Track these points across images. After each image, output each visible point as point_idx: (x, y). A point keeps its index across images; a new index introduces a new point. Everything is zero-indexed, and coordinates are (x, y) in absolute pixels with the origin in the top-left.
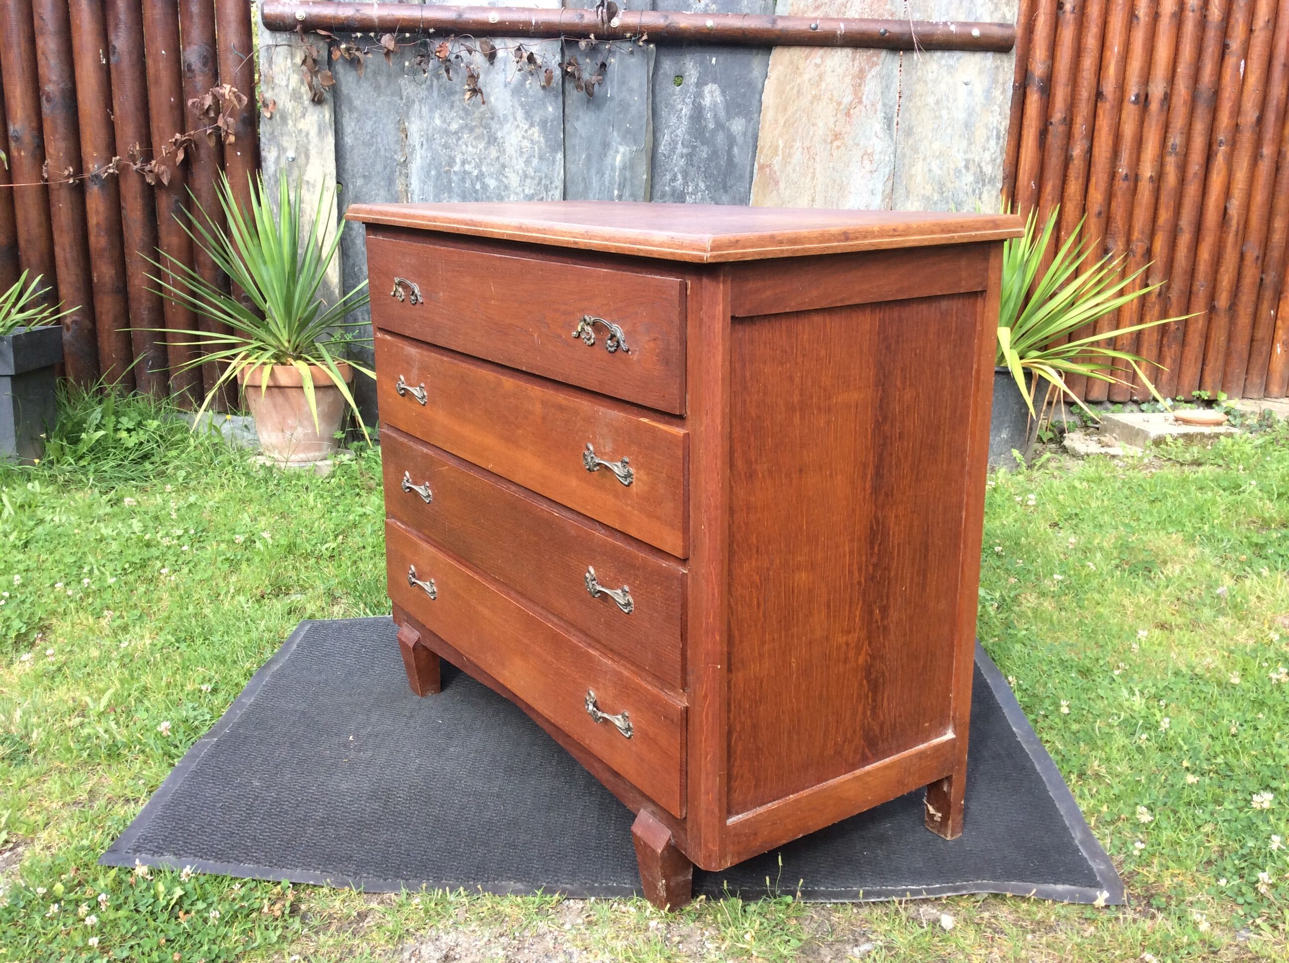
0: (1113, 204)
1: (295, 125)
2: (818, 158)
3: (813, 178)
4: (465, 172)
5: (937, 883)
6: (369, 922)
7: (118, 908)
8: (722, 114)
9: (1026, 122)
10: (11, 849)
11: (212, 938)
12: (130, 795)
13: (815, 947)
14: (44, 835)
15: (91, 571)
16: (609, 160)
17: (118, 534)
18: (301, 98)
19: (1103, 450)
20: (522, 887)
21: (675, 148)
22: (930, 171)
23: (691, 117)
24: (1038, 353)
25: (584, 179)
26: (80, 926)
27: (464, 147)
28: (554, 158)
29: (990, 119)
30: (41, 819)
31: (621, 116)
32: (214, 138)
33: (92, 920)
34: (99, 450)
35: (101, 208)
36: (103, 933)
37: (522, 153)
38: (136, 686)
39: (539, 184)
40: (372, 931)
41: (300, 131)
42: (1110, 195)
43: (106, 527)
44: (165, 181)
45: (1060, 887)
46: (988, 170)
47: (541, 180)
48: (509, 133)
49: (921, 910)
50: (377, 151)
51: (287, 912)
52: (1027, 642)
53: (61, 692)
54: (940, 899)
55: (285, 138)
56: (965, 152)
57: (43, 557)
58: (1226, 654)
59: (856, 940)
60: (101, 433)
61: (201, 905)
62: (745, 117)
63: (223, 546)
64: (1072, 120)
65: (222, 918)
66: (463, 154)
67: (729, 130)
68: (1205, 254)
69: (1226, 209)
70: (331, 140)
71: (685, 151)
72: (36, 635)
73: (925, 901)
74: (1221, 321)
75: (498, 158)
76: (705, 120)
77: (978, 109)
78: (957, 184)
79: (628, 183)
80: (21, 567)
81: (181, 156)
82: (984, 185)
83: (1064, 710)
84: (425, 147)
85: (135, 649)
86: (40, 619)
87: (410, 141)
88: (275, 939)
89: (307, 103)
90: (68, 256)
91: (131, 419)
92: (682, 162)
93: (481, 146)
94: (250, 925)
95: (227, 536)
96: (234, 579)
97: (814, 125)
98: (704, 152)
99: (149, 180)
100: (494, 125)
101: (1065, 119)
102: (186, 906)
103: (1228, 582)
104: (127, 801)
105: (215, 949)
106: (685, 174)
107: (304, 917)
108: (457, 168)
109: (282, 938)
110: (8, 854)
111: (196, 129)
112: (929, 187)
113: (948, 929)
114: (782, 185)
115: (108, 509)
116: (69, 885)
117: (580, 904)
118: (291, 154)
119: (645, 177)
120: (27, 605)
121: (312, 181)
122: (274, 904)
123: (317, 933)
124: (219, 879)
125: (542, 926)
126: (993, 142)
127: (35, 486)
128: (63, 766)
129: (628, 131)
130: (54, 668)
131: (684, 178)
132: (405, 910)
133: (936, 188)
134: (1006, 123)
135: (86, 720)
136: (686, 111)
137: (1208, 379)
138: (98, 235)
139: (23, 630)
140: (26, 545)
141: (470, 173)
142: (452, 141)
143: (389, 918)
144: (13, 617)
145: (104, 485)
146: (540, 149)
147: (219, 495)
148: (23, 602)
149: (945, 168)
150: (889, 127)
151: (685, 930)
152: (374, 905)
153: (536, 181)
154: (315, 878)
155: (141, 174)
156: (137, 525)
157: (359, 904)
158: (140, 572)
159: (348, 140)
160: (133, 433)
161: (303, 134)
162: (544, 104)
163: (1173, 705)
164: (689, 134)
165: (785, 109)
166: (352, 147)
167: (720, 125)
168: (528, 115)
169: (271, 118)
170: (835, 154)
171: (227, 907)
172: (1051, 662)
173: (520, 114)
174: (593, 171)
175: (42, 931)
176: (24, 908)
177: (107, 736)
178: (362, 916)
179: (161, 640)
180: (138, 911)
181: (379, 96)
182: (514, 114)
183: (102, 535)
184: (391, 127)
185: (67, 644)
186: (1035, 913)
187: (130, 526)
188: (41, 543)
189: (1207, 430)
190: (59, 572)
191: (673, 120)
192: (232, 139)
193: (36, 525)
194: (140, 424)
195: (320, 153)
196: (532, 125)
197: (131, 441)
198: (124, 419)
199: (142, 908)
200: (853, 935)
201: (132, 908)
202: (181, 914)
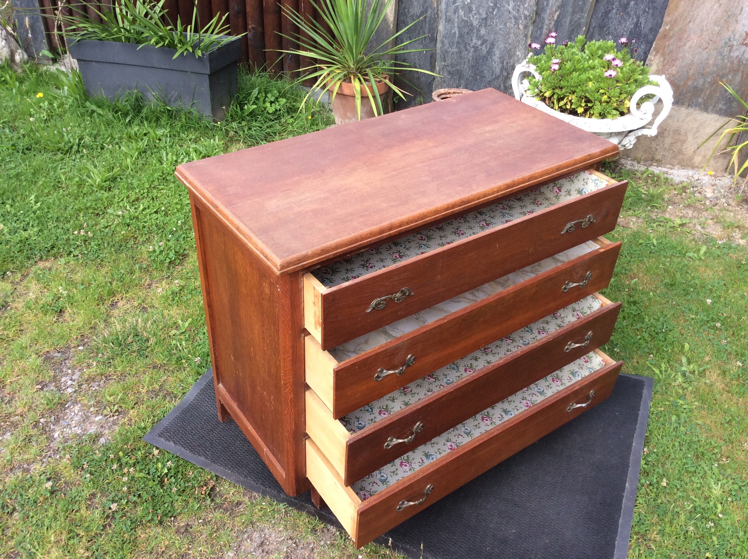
6: (241, 508)
7: (141, 471)
14: (131, 412)
30: (135, 399)
34: (253, 115)
36: (131, 484)
40: (239, 515)
51: (208, 492)
61: (173, 480)
83: (664, 484)
88: (197, 507)
91: (273, 95)
94: (189, 497)
102: (169, 477)
104: (172, 397)
105: (170, 508)
107: (215, 496)
109: (200, 508)
110: (115, 417)
116: (126, 451)
120: (181, 239)
123: (215, 509)
127: (215, 140)
130: (178, 289)
132: (257, 507)
135: (176, 333)
143: (249, 510)
148: (180, 236)
152: (246, 499)
154: (227, 475)
157: (242, 495)
160: (273, 104)
177: (180, 348)
178: (239, 504)
180: (149, 474)
194: (277, 100)
197: (271, 110)
198: (269, 95)
199: (151, 473)
201: (147, 472)
202: (166, 480)
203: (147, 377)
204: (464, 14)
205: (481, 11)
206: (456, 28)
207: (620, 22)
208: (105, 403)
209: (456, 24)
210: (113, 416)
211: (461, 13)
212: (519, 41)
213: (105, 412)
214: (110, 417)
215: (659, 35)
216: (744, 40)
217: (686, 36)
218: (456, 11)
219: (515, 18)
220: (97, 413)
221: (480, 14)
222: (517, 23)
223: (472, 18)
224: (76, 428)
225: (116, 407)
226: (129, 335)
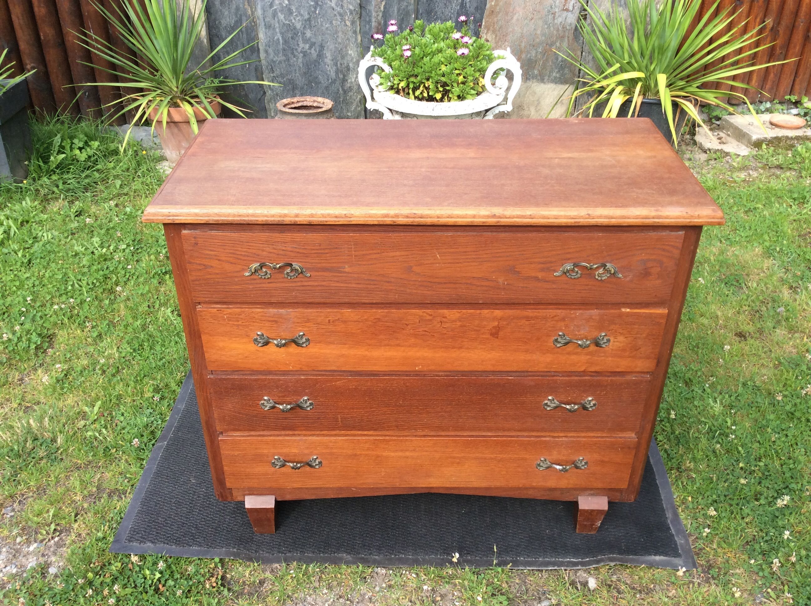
5: (587, 558)
6: (267, 586)
10: (58, 536)
13: (516, 604)
14: (76, 526)
17: (86, 249)
19: (719, 147)
20: (350, 559)
30: (72, 510)
33: (112, 599)
34: (63, 167)
38: (113, 393)
40: (268, 594)
43: (77, 241)
45: (658, 558)
49: (577, 576)
51: (220, 582)
53: (70, 400)
54: (589, 570)
57: (42, 273)
58: (776, 363)
59: (540, 598)
60: (62, 156)
61: (171, 583)
83: (673, 416)
86: (48, 329)
90: (21, 22)
91: (80, 140)
102: (163, 582)
103: (786, 294)
104: (120, 495)
107: (229, 583)
110: (56, 539)
113: (592, 590)
115: (76, 223)
116: (95, 570)
117: (384, 571)
120: (38, 318)
123: (237, 598)
124: (179, 560)
125: (363, 588)
128: (79, 462)
130: (63, 375)
132: (286, 578)
135: (87, 423)
137: (797, 87)
138: (39, 7)
139: (39, 342)
140: (29, 261)
143: (277, 584)
144: (31, 330)
145: (70, 196)
148: (35, 316)
151: (443, 590)
152: (268, 574)
154: (233, 555)
157: (260, 573)
160: (83, 150)
163: (739, 413)
171: (186, 581)
176: (73, 590)
177: (101, 439)
178: (262, 582)
179: (123, 349)
180: (136, 587)
183: (76, 251)
185: (67, 351)
186: (642, 578)
187: (93, 241)
188: (38, 260)
189: (791, 134)
190: (54, 286)
193: (33, 242)
194: (86, 144)
197: (82, 156)
198: (76, 141)
199: (139, 585)
200: (538, 594)
201: (133, 585)
202: (160, 586)
203: (74, 481)
204: (285, 17)
205: (302, 12)
206: (279, 34)
207: (445, 4)
208: (34, 526)
209: (277, 30)
210: (53, 538)
211: (281, 16)
212: (348, 39)
213: (40, 537)
214: (49, 540)
215: (486, 13)
216: (564, 5)
217: (511, 9)
218: (275, 15)
219: (340, 15)
220: (28, 542)
221: (302, 15)
222: (343, 20)
223: (293, 21)
224: (8, 568)
225: (53, 527)
226: (26, 441)
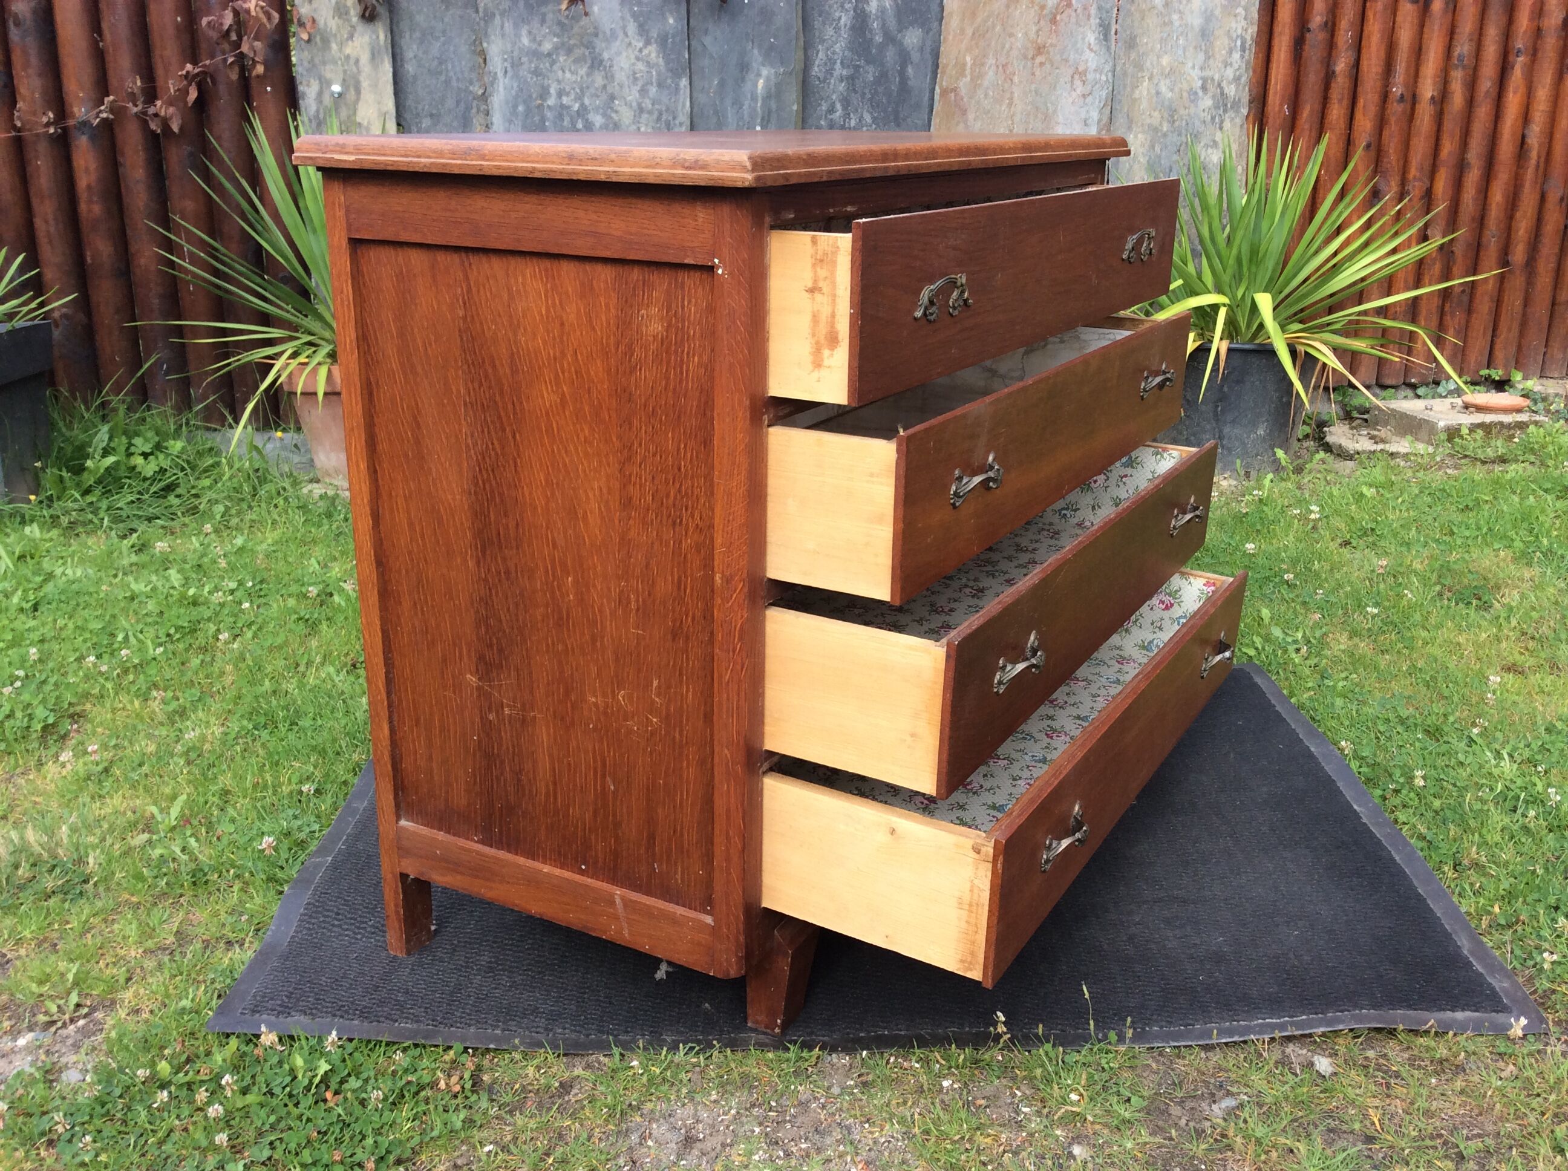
0: (1386, 133)
1: (340, 50)
2: (1016, 79)
3: (1010, 105)
4: (562, 106)
5: (1303, 1014)
6: (580, 1092)
7: (245, 1091)
8: (892, 23)
9: (1277, 29)
10: (86, 1016)
11: (377, 1126)
12: (231, 936)
13: (1163, 1107)
14: (128, 995)
15: (126, 638)
16: (748, 86)
17: (154, 589)
18: (347, 13)
19: (1377, 448)
20: (769, 1040)
21: (833, 69)
22: (1158, 93)
23: (853, 28)
24: (1301, 326)
25: (716, 112)
26: (198, 1117)
27: (560, 73)
28: (677, 85)
29: (1234, 25)
30: (121, 973)
31: (764, 28)
32: (236, 69)
33: (215, 1110)
34: (111, 482)
35: (93, 166)
36: (230, 1127)
37: (636, 79)
38: (214, 788)
39: (659, 119)
40: (583, 1108)
41: (348, 57)
42: (1381, 122)
43: (136, 580)
44: (175, 128)
46: (1231, 90)
47: (661, 114)
48: (619, 54)
49: (1288, 1050)
50: (447, 82)
51: (468, 1086)
52: (1350, 695)
53: (116, 801)
54: (1310, 1035)
55: (329, 67)
56: (1202, 69)
57: (60, 622)
59: (1213, 1095)
60: (111, 460)
61: (354, 1083)
62: (922, 26)
63: (291, 602)
64: (1334, 24)
65: (385, 1099)
66: (559, 82)
67: (901, 44)
68: (1498, 196)
69: (1523, 137)
70: (387, 68)
71: (845, 73)
72: (66, 725)
73: (1289, 1039)
74: (1517, 282)
75: (605, 87)
76: (871, 31)
77: (1217, 12)
78: (1192, 110)
79: (774, 116)
80: (35, 636)
81: (193, 94)
82: (1225, 111)
83: (1419, 782)
84: (509, 74)
85: (203, 739)
86: (70, 704)
87: (490, 67)
88: (459, 1125)
89: (355, 20)
90: (52, 229)
91: (146, 440)
92: (842, 87)
93: (583, 71)
94: (423, 1107)
95: (294, 588)
96: (314, 643)
97: (1011, 35)
98: (870, 73)
99: (153, 126)
100: (599, 44)
101: (1326, 23)
102: (334, 1085)
104: (229, 943)
105: (384, 1142)
106: (846, 103)
107: (490, 1090)
108: (551, 102)
109: (469, 1122)
110: (81, 1022)
111: (212, 57)
112: (1156, 114)
113: (1327, 1075)
114: (971, 116)
115: (134, 558)
116: (175, 1062)
117: (846, 1060)
118: (336, 88)
119: (795, 107)
120: (48, 688)
121: (365, 123)
122: (449, 1076)
123: (511, 1113)
124: (371, 1045)
125: (803, 1090)
126: (1236, 56)
127: (33, 531)
128: (134, 899)
129: (772, 47)
130: (100, 768)
131: (845, 108)
132: (621, 1075)
133: (1166, 115)
134: (1253, 30)
135: (155, 837)
136: (845, 20)
137: (1499, 354)
138: (90, 202)
139: (51, 721)
140: (35, 608)
141: (568, 107)
142: (545, 65)
143: (602, 1088)
144: (35, 703)
145: (121, 525)
146: (659, 74)
147: (271, 536)
148: (44, 682)
149: (1176, 89)
150: (1106, 37)
151: (989, 1090)
153: (655, 116)
154: (496, 1039)
155: (142, 119)
156: (175, 576)
157: (559, 1070)
158: (189, 639)
159: (410, 68)
160: (151, 458)
161: (352, 61)
162: (663, 14)
163: (1554, 771)
164: (851, 50)
165: (974, 15)
166: (415, 77)
167: (890, 38)
168: (643, 30)
169: (309, 41)
170: (1038, 73)
171: (389, 1083)
172: (1388, 720)
173: (632, 28)
174: (728, 102)
175: (149, 1127)
176: (120, 1097)
177: (185, 857)
178: (566, 1087)
179: (234, 726)
180: (272, 1094)
181: (447, 8)
182: (624, 28)
183: (132, 591)
184: (464, 49)
185: (110, 737)
186: (1433, 1049)
187: (167, 579)
188: (54, 604)
189: (1507, 419)
190: (85, 641)
191: (830, 31)
192: (260, 69)
193: (45, 580)
194: (158, 447)
195: (375, 86)
196: (648, 43)
197: (149, 468)
198: (138, 441)
200: (1207, 1088)
201: (265, 1090)
202: (329, 1095)
203: (127, 927)
208: (31, 1001)
210: (72, 1021)
213: (42, 1018)
214: (64, 1025)
220: (15, 1032)
225: (74, 998)
226: (17, 867)
